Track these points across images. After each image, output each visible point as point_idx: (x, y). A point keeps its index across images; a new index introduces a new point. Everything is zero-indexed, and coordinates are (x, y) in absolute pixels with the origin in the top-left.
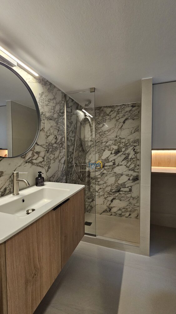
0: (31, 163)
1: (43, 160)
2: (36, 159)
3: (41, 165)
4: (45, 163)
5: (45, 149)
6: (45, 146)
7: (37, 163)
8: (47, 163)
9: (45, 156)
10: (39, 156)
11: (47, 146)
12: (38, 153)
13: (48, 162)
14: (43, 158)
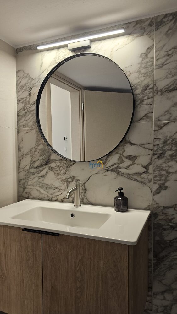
0: (116, 172)
1: (144, 170)
2: (127, 168)
3: (139, 179)
4: (151, 177)
5: (152, 152)
6: (151, 146)
7: (129, 174)
8: (158, 178)
9: (150, 164)
10: (134, 163)
11: (158, 145)
12: (132, 158)
13: (161, 176)
14: (146, 167)
